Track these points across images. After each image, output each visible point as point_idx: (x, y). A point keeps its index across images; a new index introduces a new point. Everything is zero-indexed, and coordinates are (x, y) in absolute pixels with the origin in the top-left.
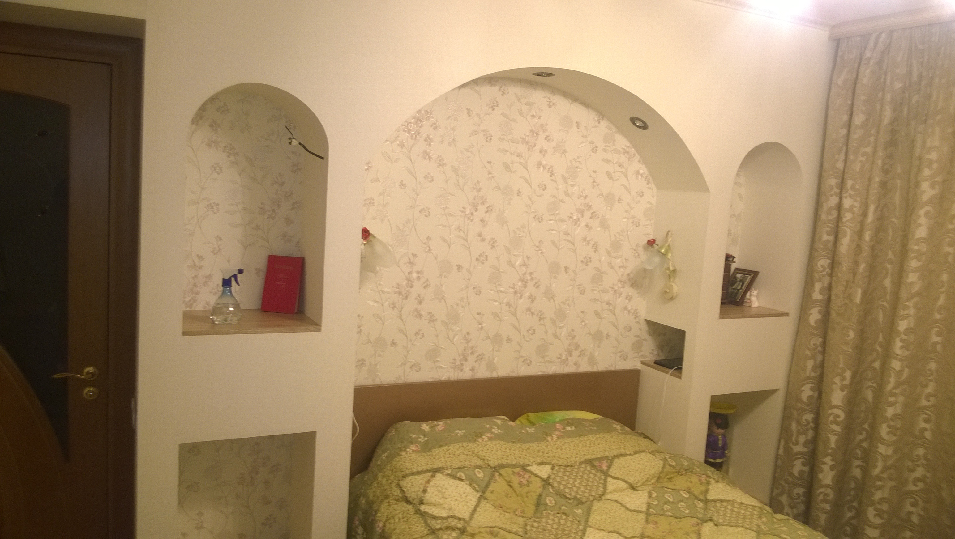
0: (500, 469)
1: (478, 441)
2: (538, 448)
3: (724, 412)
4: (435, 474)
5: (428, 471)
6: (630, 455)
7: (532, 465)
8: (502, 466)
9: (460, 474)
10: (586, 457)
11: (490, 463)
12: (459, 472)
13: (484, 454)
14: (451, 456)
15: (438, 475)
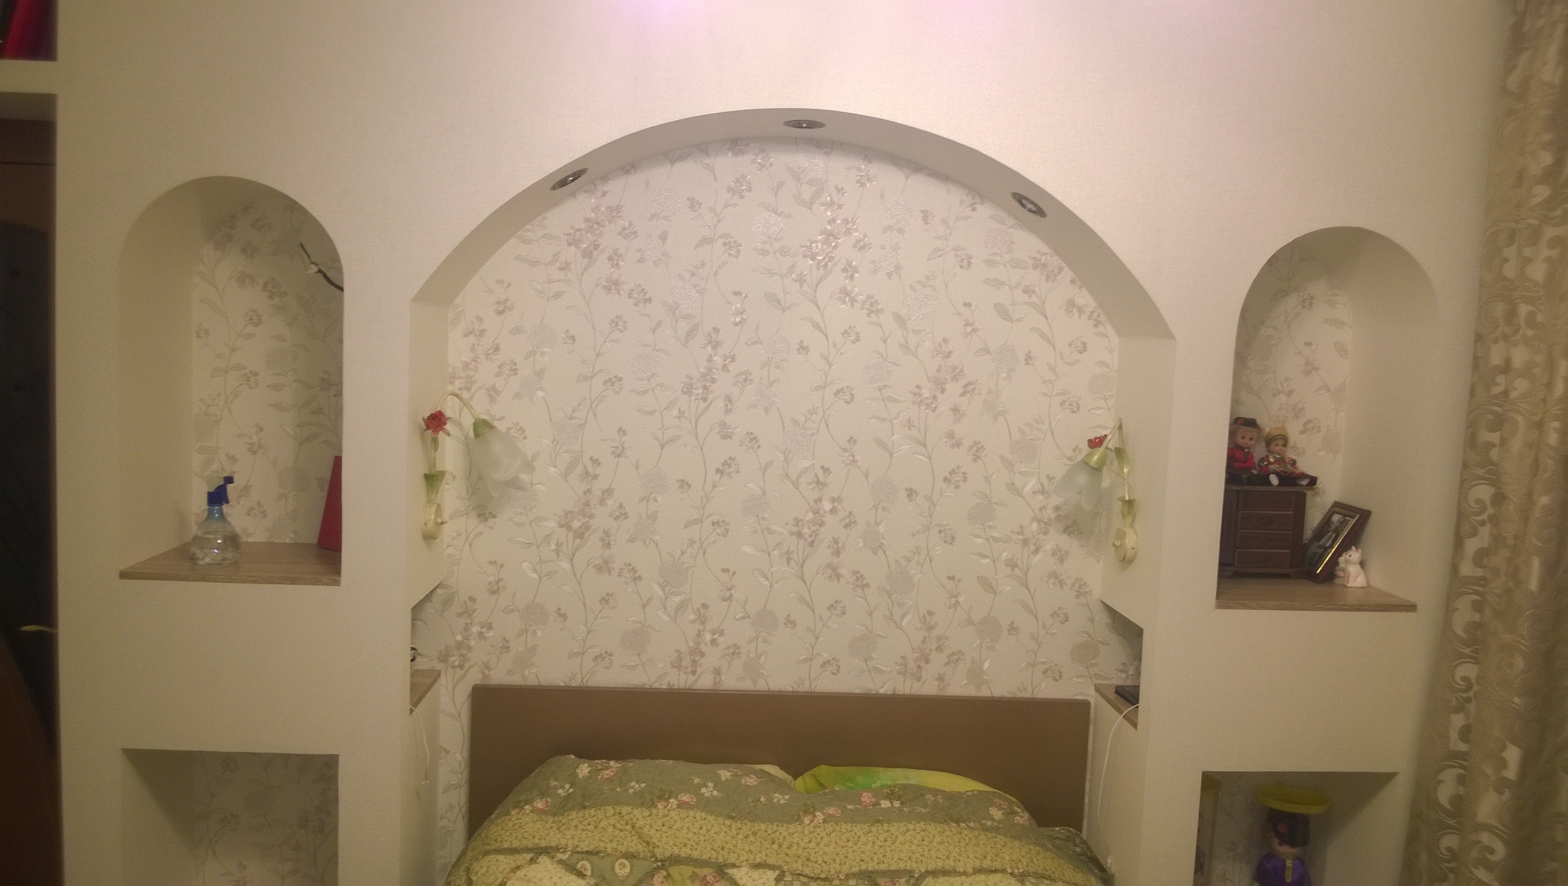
0: (670, 865)
1: (656, 807)
2: (773, 836)
3: (1300, 809)
4: (537, 858)
5: (527, 850)
6: (964, 873)
7: (740, 866)
8: (676, 860)
9: (585, 865)
10: (864, 867)
11: (656, 850)
12: (583, 859)
13: (652, 832)
14: (591, 827)
15: (544, 860)
